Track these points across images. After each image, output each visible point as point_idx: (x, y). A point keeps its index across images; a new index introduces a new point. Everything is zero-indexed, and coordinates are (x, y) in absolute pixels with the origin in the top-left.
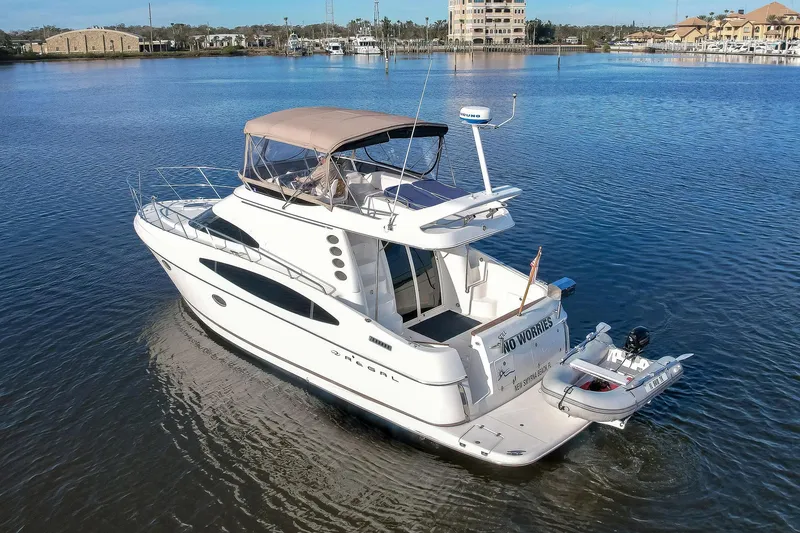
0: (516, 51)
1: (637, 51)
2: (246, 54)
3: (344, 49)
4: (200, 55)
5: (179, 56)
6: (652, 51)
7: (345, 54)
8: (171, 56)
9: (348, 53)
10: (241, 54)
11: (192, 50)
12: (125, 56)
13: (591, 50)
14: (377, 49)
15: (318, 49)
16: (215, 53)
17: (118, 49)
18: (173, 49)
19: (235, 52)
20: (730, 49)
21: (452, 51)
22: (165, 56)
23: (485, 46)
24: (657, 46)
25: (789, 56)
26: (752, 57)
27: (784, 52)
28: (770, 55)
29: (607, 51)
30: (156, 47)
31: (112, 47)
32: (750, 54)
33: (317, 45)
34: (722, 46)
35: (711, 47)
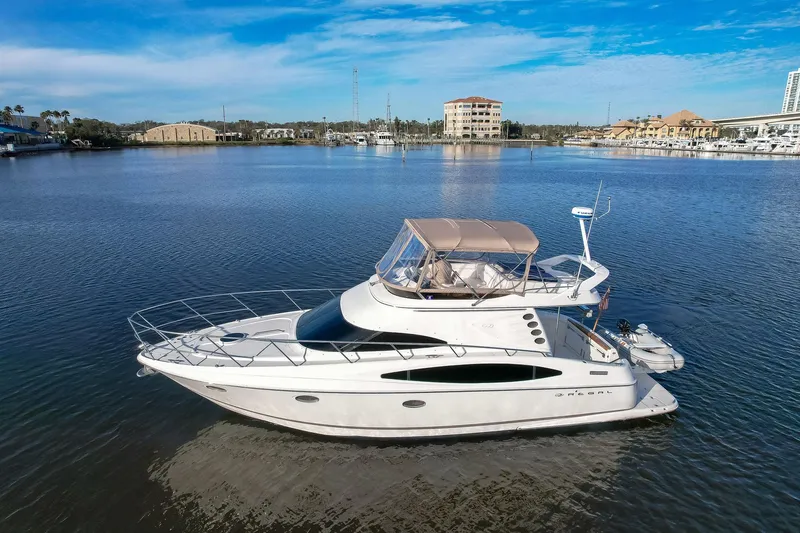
0: (495, 144)
1: (584, 145)
2: (295, 144)
3: (367, 141)
4: (260, 144)
5: (244, 145)
6: (595, 145)
7: (369, 145)
8: (240, 144)
9: (371, 144)
10: (291, 144)
11: (254, 140)
12: (205, 144)
13: (549, 144)
15: (348, 140)
16: (272, 143)
17: (200, 139)
19: (287, 143)
20: (654, 145)
21: (446, 143)
22: (235, 144)
23: (471, 140)
24: (599, 141)
25: (698, 151)
26: (670, 151)
27: (695, 148)
28: (684, 149)
29: (561, 144)
30: (228, 138)
31: (196, 137)
32: (670, 148)
33: (347, 138)
34: (647, 142)
35: (639, 142)
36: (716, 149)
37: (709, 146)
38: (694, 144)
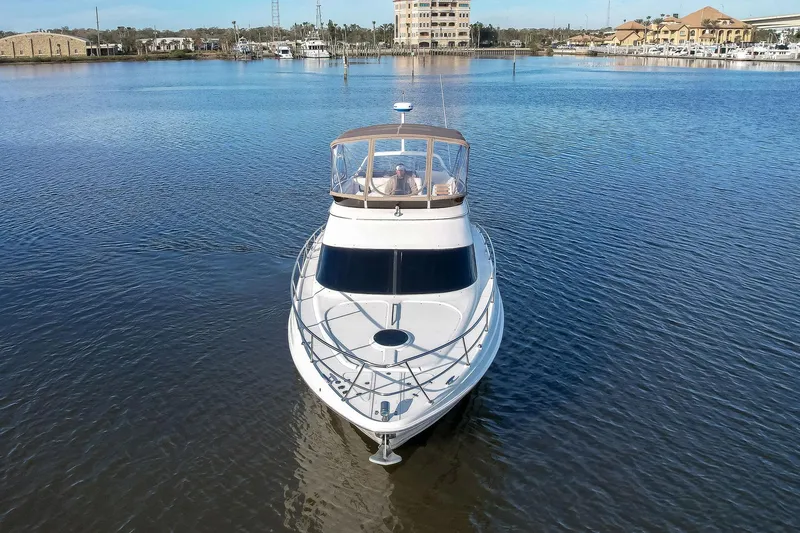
0: (462, 55)
1: (580, 54)
2: (195, 58)
3: (293, 53)
4: (148, 59)
5: (126, 60)
6: (594, 54)
7: (295, 58)
8: (120, 60)
9: (298, 57)
10: (189, 58)
11: (140, 53)
12: (72, 60)
13: (534, 53)
14: (325, 53)
15: (266, 52)
16: (164, 57)
17: (65, 53)
18: (120, 53)
19: (184, 56)
20: (671, 53)
21: (398, 54)
22: (114, 60)
23: (430, 49)
24: (599, 49)
25: (728, 59)
26: (692, 60)
27: (724, 56)
28: (709, 58)
29: (550, 54)
30: (104, 51)
31: (59, 51)
32: (691, 57)
33: (264, 49)
34: (661, 49)
35: (652, 50)
36: (751, 57)
37: (741, 54)
38: (723, 51)
